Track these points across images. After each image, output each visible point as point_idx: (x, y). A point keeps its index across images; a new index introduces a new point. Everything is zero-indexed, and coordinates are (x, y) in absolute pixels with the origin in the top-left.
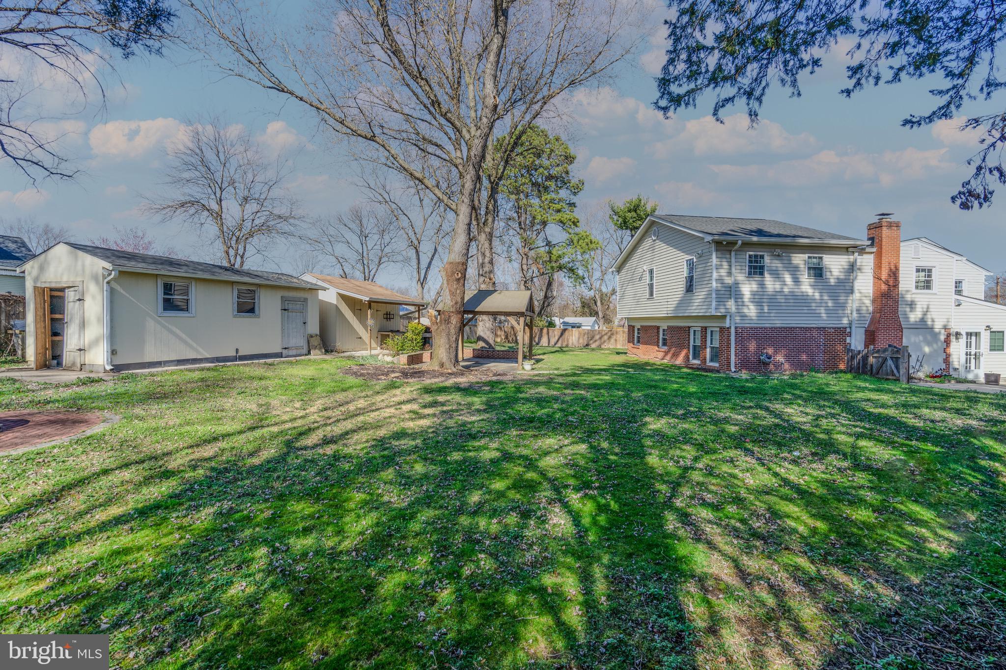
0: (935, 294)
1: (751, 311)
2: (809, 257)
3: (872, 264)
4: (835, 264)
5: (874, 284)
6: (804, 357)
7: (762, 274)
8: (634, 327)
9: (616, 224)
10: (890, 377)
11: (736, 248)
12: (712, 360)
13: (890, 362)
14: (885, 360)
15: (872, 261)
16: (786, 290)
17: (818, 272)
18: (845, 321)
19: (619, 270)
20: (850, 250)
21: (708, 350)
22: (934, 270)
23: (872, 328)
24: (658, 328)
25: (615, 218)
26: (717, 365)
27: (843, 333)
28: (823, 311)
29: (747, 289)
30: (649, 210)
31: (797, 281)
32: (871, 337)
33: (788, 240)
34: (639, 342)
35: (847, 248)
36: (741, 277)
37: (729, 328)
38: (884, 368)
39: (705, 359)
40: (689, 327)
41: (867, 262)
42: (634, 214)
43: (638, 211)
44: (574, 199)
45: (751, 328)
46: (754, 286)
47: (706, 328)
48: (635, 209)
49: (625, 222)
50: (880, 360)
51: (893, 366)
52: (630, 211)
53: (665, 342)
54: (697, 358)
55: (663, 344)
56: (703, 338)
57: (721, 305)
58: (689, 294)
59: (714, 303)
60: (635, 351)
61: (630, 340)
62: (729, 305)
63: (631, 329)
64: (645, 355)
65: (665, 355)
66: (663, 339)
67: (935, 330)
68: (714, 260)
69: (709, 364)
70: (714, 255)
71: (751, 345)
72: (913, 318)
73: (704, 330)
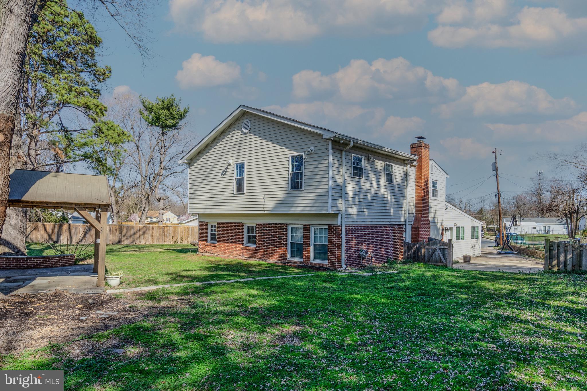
0: (438, 200)
1: (353, 211)
2: (387, 165)
3: (415, 175)
4: (397, 170)
5: (416, 191)
6: (383, 251)
7: (360, 175)
8: (206, 224)
9: (147, 120)
10: (439, 264)
11: (347, 148)
12: (315, 258)
13: (438, 252)
14: (435, 250)
15: (415, 172)
16: (373, 192)
17: (390, 178)
18: (402, 220)
19: (191, 162)
20: (406, 162)
21: (312, 248)
22: (438, 182)
23: (416, 226)
24: (243, 225)
25: (146, 113)
26: (325, 262)
27: (401, 228)
28: (392, 211)
29: (350, 188)
30: (182, 110)
32: (416, 232)
33: (376, 147)
34: (212, 239)
35: (404, 160)
36: (347, 178)
37: (341, 226)
38: (434, 257)
39: (308, 257)
40: (287, 225)
41: (412, 172)
42: (166, 112)
43: (171, 110)
44: (99, 86)
45: (353, 226)
46: (355, 187)
47: (309, 226)
48: (168, 107)
49: (158, 119)
50: (431, 250)
51: (441, 255)
52: (163, 108)
53: (251, 239)
54: (297, 256)
55: (249, 242)
56: (306, 236)
57: (335, 203)
58: (296, 191)
59: (330, 201)
60: (210, 249)
61: (202, 237)
62: (340, 203)
63: (203, 225)
64: (224, 253)
65: (254, 253)
66: (249, 237)
67: (438, 226)
68: (331, 158)
69: (313, 261)
70: (331, 151)
71: (354, 242)
72: (431, 216)
73: (307, 228)
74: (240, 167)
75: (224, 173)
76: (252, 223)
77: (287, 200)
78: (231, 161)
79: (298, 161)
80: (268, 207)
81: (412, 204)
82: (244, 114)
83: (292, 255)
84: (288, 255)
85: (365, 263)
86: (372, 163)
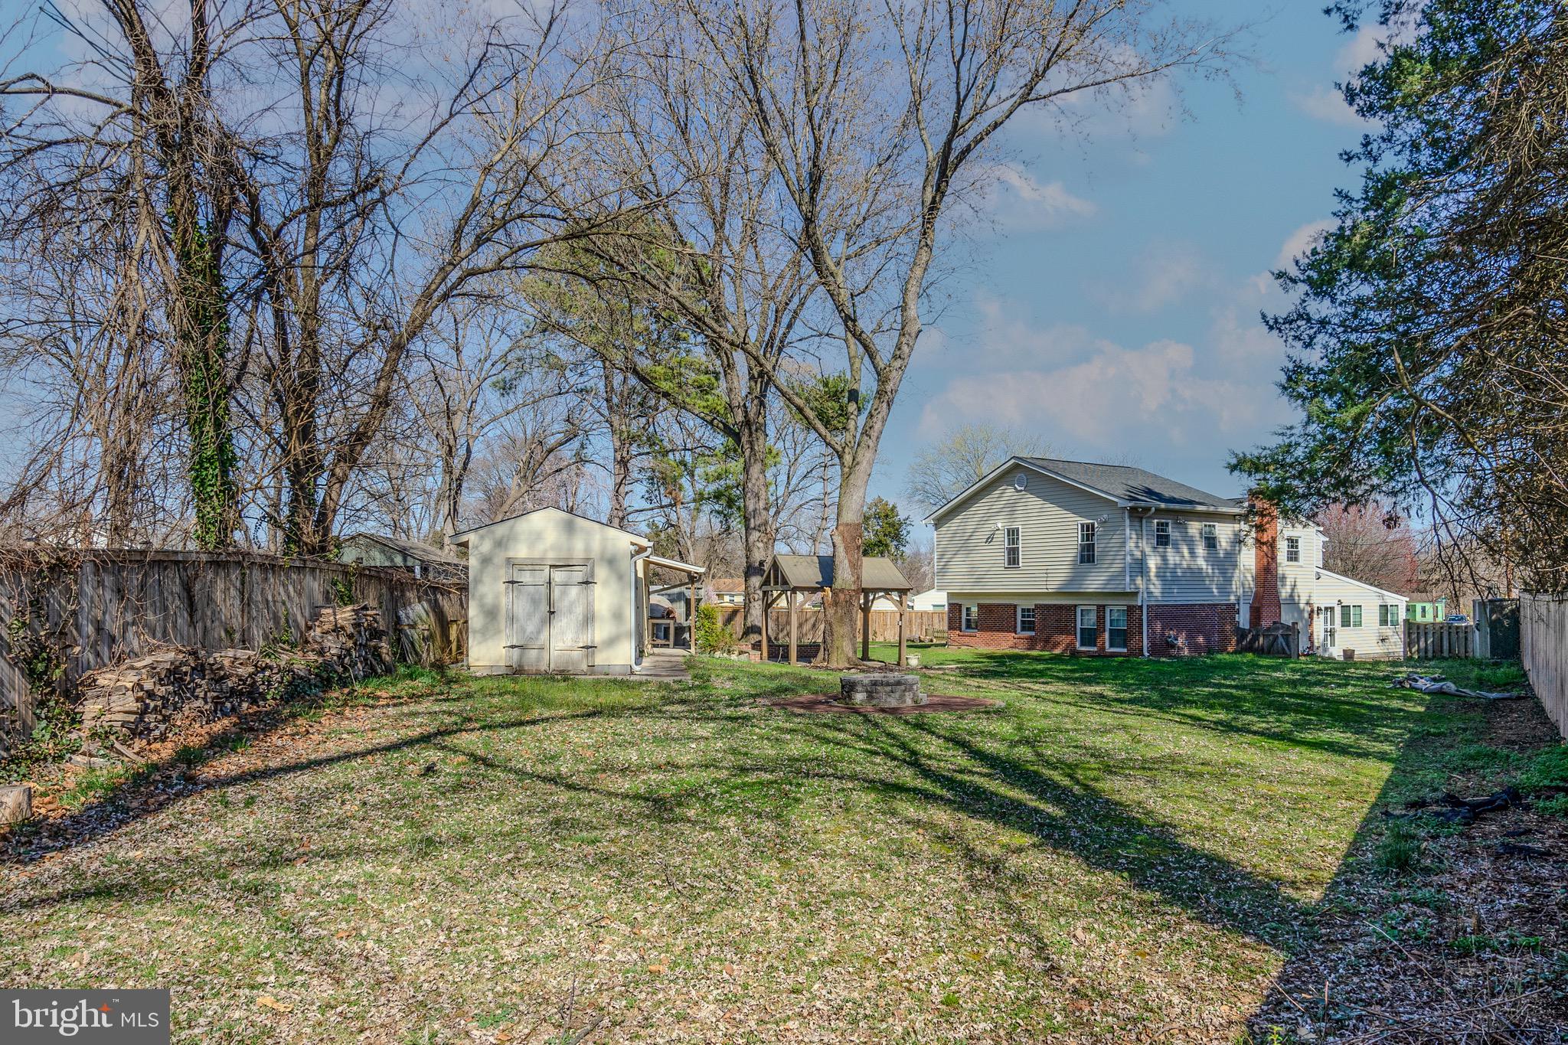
0: (1302, 566)
1: (1156, 589)
2: (1204, 526)
4: (1224, 532)
5: (1257, 556)
6: (1201, 639)
7: (1166, 545)
8: (960, 606)
10: (1282, 656)
11: (1147, 516)
12: (1111, 646)
13: (1281, 639)
14: (1276, 638)
16: (1185, 564)
17: (1211, 542)
18: (1232, 598)
19: (939, 522)
20: (1235, 518)
21: (1107, 635)
22: (1300, 539)
23: (1258, 605)
24: (1014, 607)
26: (1123, 649)
27: (1232, 609)
28: (1214, 587)
29: (1153, 563)
31: (1192, 553)
32: (1256, 613)
33: (1188, 507)
35: (1233, 516)
36: (1148, 550)
37: (1142, 606)
38: (1276, 647)
39: (1103, 644)
40: (1076, 606)
45: (1157, 606)
46: (1159, 560)
47: (1104, 607)
50: (1271, 638)
51: (1284, 644)
53: (1027, 626)
54: (1090, 645)
55: (1023, 629)
56: (1101, 619)
57: (1133, 580)
58: (1086, 565)
59: (1128, 579)
60: (967, 640)
61: (954, 623)
62: (1139, 581)
63: (955, 608)
64: (988, 645)
65: (1032, 643)
66: (1023, 622)
67: (1302, 606)
68: (1128, 531)
69: (1109, 650)
70: (1127, 522)
71: (1158, 626)
72: (1284, 592)
73: (1101, 609)
74: (1013, 534)
75: (990, 539)
76: (1030, 604)
77: (1076, 577)
78: (1000, 525)
79: (1088, 531)
80: (1053, 586)
81: (1249, 576)
82: (1016, 467)
83: (1082, 644)
84: (1078, 644)
85: (1174, 652)
86: (1182, 527)
